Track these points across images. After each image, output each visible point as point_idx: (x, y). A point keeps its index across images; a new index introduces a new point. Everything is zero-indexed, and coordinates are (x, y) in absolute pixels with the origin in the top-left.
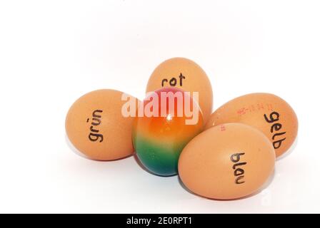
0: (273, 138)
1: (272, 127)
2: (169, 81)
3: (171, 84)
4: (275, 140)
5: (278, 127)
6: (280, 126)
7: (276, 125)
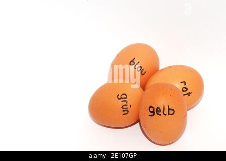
0: (166, 115)
1: (158, 114)
2: (185, 86)
3: (183, 88)
4: (167, 114)
5: (159, 110)
6: (158, 108)
7: (157, 111)
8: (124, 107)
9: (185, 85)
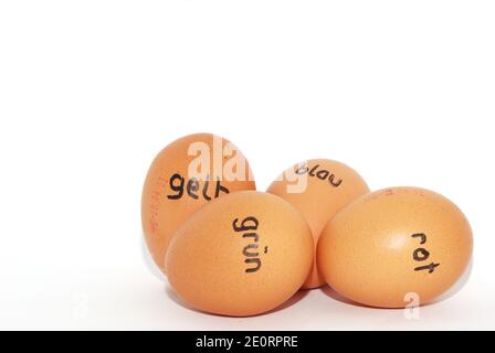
0: (208, 199)
1: (191, 195)
2: (422, 246)
3: (416, 252)
5: (194, 185)
7: (189, 187)
8: (249, 251)
9: (423, 243)
